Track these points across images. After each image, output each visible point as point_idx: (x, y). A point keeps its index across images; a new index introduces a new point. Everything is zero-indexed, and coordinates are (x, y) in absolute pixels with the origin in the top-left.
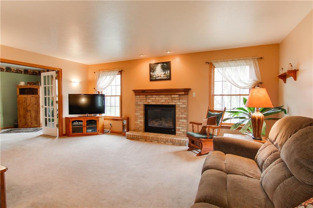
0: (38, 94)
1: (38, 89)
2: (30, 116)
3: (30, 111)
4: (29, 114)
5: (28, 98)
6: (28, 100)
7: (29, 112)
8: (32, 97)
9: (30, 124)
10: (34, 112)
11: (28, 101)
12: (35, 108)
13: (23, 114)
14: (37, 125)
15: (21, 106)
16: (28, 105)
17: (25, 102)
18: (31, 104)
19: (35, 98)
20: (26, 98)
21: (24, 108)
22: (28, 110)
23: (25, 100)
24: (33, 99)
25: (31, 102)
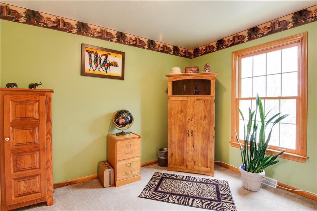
0: (211, 93)
1: (211, 81)
2: (191, 145)
3: (192, 134)
4: (189, 140)
5: (189, 104)
6: (190, 108)
7: (190, 134)
8: (198, 100)
9: (192, 163)
10: (200, 135)
11: (188, 111)
13: (178, 140)
14: (207, 169)
15: (174, 122)
16: (189, 119)
17: (182, 112)
18: (195, 118)
19: (204, 103)
20: (185, 104)
21: (180, 126)
22: (188, 131)
23: (182, 107)
24: (200, 106)
25: (194, 113)
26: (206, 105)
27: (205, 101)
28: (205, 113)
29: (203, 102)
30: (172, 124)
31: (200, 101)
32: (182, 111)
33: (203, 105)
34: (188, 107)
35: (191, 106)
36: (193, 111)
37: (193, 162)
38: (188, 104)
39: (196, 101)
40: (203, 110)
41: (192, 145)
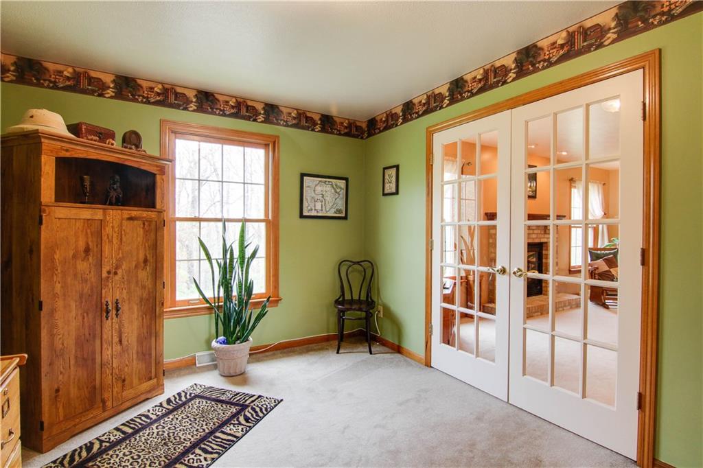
0: (158, 205)
1: (158, 177)
2: (116, 339)
3: (117, 310)
4: (110, 327)
6: (111, 242)
7: (112, 313)
8: (131, 219)
9: (118, 388)
11: (106, 249)
12: (144, 287)
15: (62, 287)
16: (109, 272)
17: (87, 255)
18: (123, 267)
19: (143, 228)
20: (97, 231)
21: (81, 297)
22: (107, 305)
23: (90, 239)
24: (135, 235)
25: (123, 254)
26: (147, 231)
27: (146, 223)
28: (146, 251)
29: (142, 226)
30: (55, 296)
31: (136, 222)
32: (87, 250)
33: (141, 231)
34: (105, 238)
35: (115, 235)
36: (119, 249)
37: (120, 384)
38: (107, 229)
39: (125, 223)
40: (142, 245)
41: (118, 339)
